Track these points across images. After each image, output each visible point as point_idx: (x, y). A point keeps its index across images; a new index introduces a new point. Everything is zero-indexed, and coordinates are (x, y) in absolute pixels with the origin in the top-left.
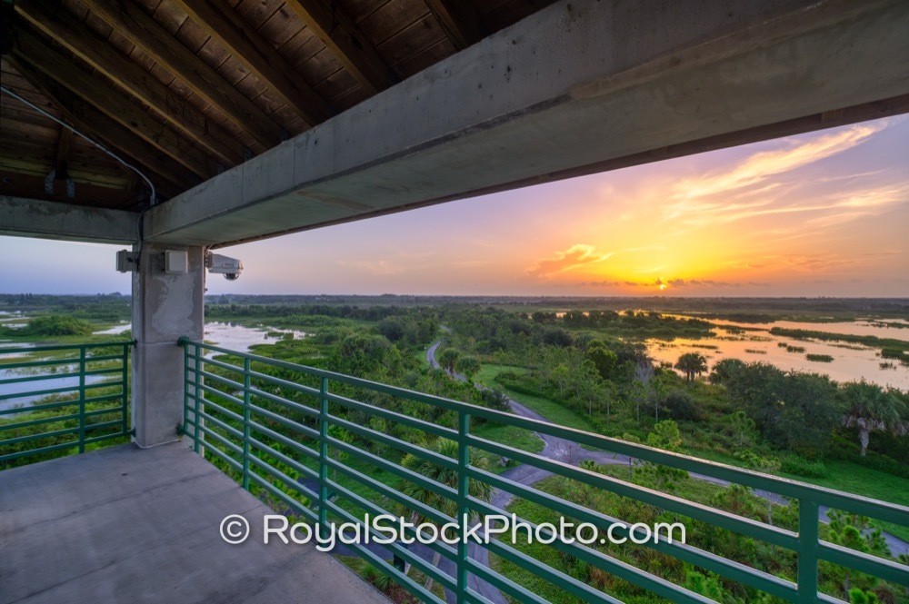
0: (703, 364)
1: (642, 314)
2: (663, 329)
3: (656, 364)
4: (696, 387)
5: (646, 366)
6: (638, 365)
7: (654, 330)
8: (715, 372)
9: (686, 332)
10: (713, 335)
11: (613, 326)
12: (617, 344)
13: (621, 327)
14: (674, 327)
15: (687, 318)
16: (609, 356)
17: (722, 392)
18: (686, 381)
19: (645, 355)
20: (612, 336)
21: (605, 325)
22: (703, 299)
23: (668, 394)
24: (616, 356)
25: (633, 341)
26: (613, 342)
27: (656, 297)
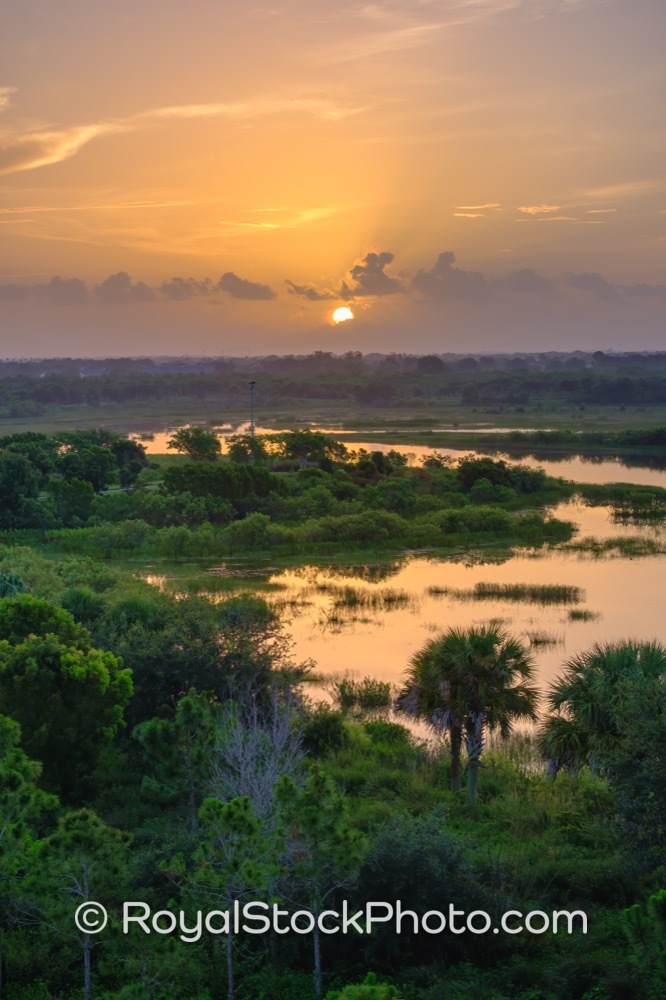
0: (518, 680)
1: (255, 443)
2: (352, 515)
3: (318, 697)
4: (491, 792)
5: (267, 720)
6: (232, 717)
7: (313, 525)
8: (565, 714)
9: (451, 525)
10: (560, 534)
11: (116, 517)
12: (134, 612)
13: (157, 517)
14: (398, 506)
15: (455, 458)
16: (92, 679)
17: (597, 805)
18: (451, 772)
19: (267, 659)
20: (113, 571)
21: (77, 512)
22: (518, 362)
23: (366, 847)
24: (126, 674)
25: (214, 588)
26: (112, 599)
27: (321, 358)
